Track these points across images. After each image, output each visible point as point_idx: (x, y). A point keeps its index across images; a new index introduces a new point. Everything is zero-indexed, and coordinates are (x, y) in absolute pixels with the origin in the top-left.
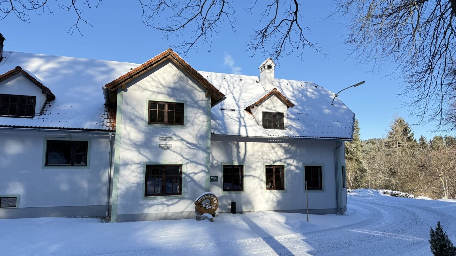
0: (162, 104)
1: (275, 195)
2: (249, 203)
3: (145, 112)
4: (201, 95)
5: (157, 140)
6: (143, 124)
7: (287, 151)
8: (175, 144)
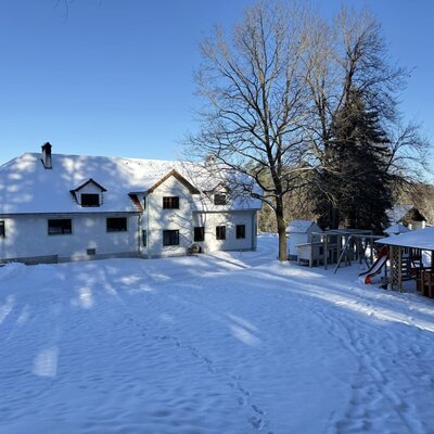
0: (168, 198)
1: (220, 242)
2: (206, 247)
3: (161, 203)
4: (186, 191)
5: (167, 217)
6: (160, 209)
7: (227, 217)
8: (175, 219)
